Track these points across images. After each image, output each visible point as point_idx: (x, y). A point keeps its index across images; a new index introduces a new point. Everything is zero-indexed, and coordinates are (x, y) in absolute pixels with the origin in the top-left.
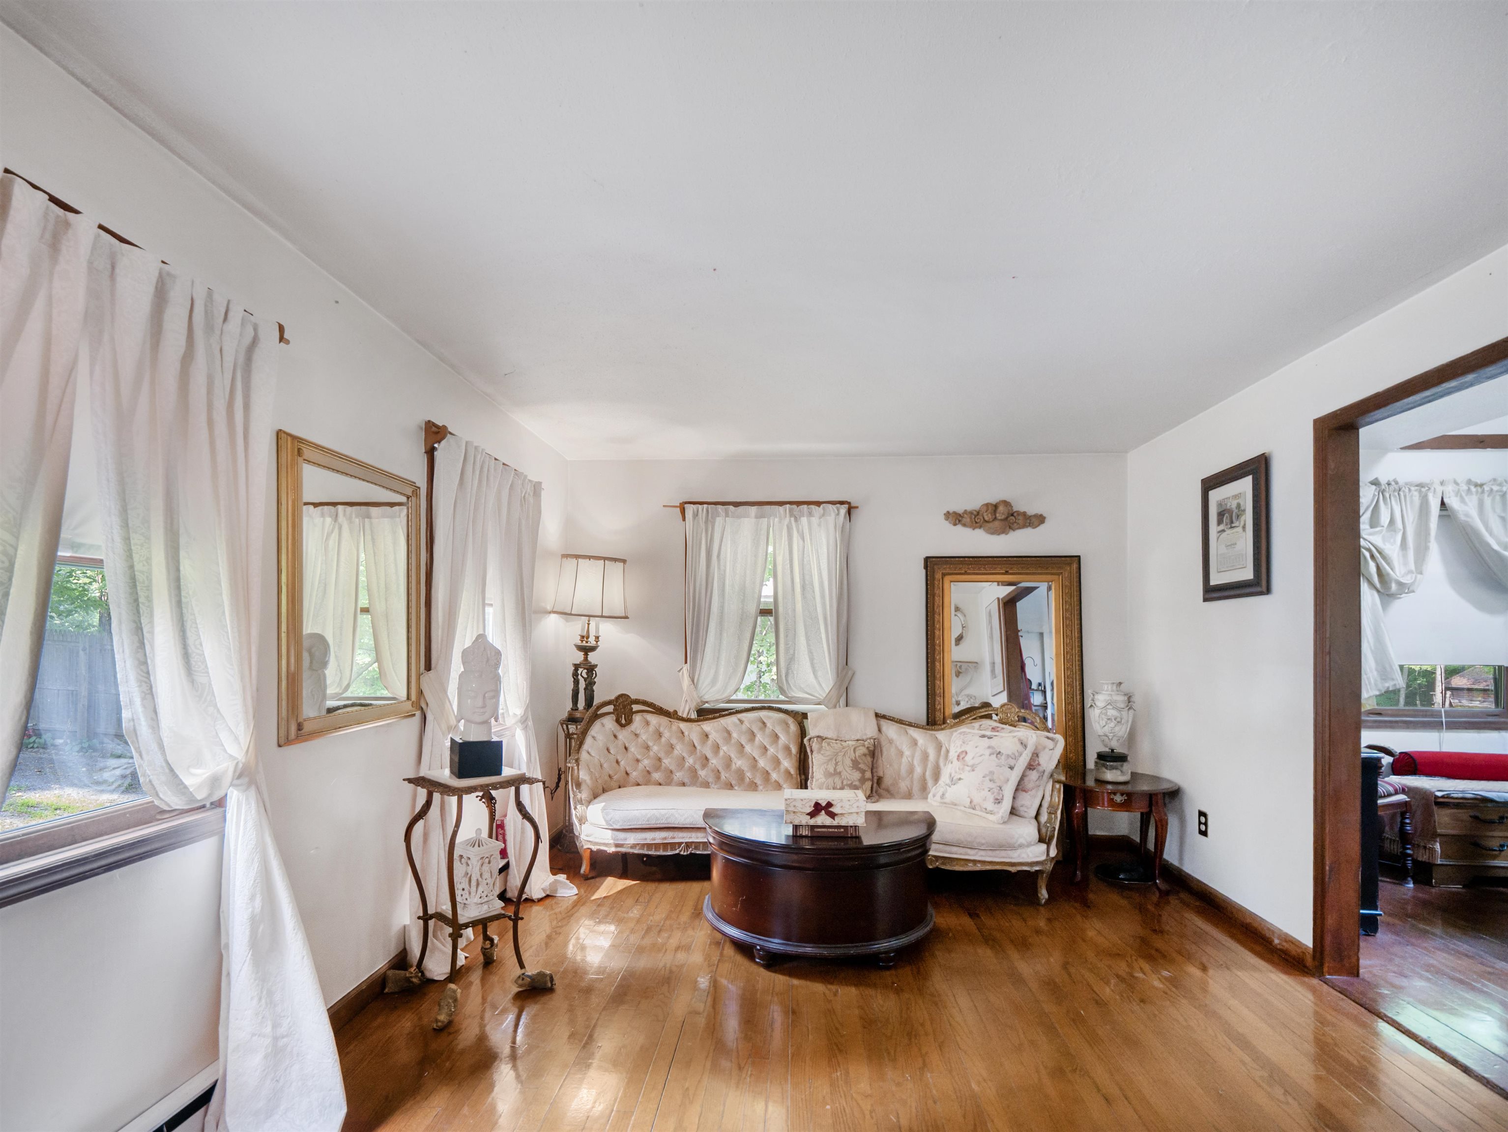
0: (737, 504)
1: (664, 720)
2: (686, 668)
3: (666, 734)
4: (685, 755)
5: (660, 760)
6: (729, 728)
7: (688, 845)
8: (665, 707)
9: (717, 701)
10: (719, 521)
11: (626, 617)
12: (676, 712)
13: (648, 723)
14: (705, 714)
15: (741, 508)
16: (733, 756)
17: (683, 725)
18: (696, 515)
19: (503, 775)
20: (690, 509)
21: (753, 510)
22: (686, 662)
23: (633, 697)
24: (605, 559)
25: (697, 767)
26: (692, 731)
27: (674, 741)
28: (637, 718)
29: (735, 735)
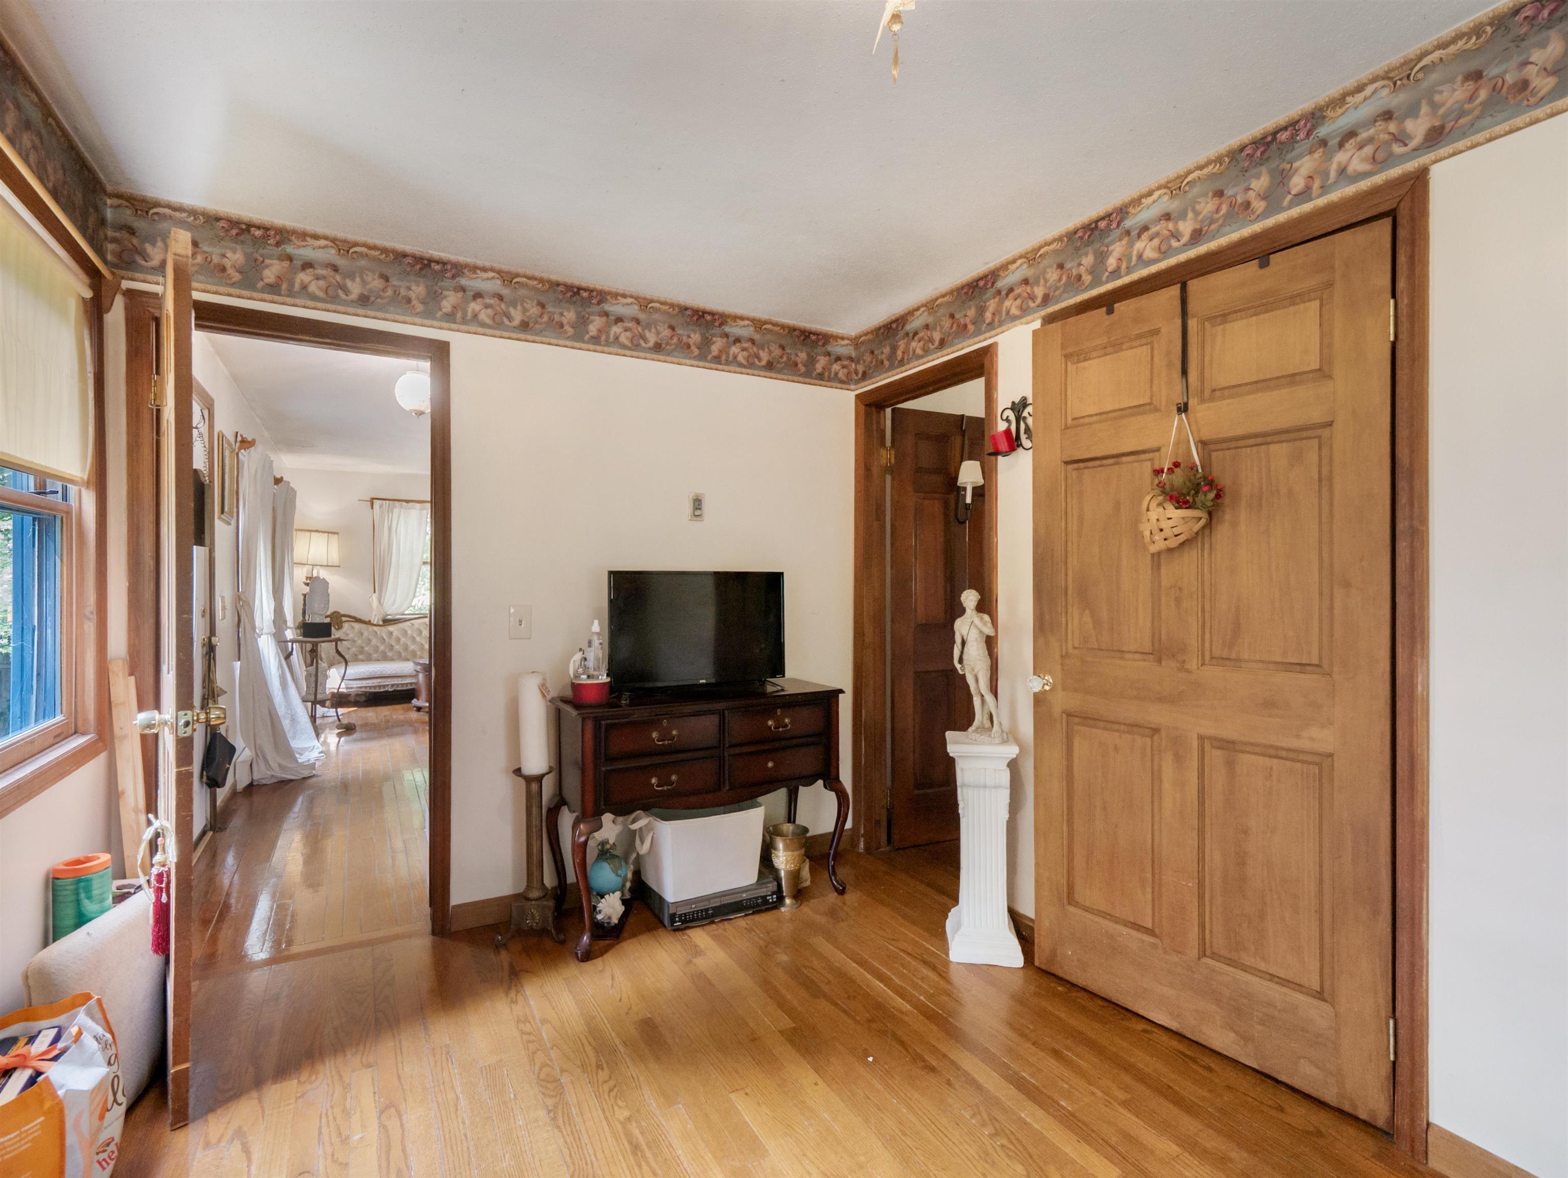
0: (407, 501)
1: (364, 626)
2: (375, 597)
3: (366, 634)
4: (379, 644)
5: (363, 648)
6: (406, 629)
7: (393, 685)
8: (363, 618)
9: (397, 614)
10: (396, 510)
11: (339, 566)
12: (370, 621)
13: (353, 628)
14: (387, 622)
15: (410, 504)
16: (409, 643)
17: (375, 628)
18: (381, 506)
19: (333, 637)
20: (377, 503)
21: (418, 505)
22: (375, 592)
23: (342, 613)
24: (329, 533)
25: (387, 651)
26: (383, 632)
27: (371, 637)
28: (346, 625)
29: (409, 632)
